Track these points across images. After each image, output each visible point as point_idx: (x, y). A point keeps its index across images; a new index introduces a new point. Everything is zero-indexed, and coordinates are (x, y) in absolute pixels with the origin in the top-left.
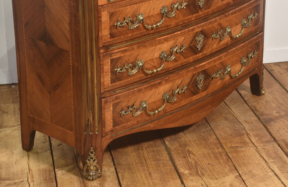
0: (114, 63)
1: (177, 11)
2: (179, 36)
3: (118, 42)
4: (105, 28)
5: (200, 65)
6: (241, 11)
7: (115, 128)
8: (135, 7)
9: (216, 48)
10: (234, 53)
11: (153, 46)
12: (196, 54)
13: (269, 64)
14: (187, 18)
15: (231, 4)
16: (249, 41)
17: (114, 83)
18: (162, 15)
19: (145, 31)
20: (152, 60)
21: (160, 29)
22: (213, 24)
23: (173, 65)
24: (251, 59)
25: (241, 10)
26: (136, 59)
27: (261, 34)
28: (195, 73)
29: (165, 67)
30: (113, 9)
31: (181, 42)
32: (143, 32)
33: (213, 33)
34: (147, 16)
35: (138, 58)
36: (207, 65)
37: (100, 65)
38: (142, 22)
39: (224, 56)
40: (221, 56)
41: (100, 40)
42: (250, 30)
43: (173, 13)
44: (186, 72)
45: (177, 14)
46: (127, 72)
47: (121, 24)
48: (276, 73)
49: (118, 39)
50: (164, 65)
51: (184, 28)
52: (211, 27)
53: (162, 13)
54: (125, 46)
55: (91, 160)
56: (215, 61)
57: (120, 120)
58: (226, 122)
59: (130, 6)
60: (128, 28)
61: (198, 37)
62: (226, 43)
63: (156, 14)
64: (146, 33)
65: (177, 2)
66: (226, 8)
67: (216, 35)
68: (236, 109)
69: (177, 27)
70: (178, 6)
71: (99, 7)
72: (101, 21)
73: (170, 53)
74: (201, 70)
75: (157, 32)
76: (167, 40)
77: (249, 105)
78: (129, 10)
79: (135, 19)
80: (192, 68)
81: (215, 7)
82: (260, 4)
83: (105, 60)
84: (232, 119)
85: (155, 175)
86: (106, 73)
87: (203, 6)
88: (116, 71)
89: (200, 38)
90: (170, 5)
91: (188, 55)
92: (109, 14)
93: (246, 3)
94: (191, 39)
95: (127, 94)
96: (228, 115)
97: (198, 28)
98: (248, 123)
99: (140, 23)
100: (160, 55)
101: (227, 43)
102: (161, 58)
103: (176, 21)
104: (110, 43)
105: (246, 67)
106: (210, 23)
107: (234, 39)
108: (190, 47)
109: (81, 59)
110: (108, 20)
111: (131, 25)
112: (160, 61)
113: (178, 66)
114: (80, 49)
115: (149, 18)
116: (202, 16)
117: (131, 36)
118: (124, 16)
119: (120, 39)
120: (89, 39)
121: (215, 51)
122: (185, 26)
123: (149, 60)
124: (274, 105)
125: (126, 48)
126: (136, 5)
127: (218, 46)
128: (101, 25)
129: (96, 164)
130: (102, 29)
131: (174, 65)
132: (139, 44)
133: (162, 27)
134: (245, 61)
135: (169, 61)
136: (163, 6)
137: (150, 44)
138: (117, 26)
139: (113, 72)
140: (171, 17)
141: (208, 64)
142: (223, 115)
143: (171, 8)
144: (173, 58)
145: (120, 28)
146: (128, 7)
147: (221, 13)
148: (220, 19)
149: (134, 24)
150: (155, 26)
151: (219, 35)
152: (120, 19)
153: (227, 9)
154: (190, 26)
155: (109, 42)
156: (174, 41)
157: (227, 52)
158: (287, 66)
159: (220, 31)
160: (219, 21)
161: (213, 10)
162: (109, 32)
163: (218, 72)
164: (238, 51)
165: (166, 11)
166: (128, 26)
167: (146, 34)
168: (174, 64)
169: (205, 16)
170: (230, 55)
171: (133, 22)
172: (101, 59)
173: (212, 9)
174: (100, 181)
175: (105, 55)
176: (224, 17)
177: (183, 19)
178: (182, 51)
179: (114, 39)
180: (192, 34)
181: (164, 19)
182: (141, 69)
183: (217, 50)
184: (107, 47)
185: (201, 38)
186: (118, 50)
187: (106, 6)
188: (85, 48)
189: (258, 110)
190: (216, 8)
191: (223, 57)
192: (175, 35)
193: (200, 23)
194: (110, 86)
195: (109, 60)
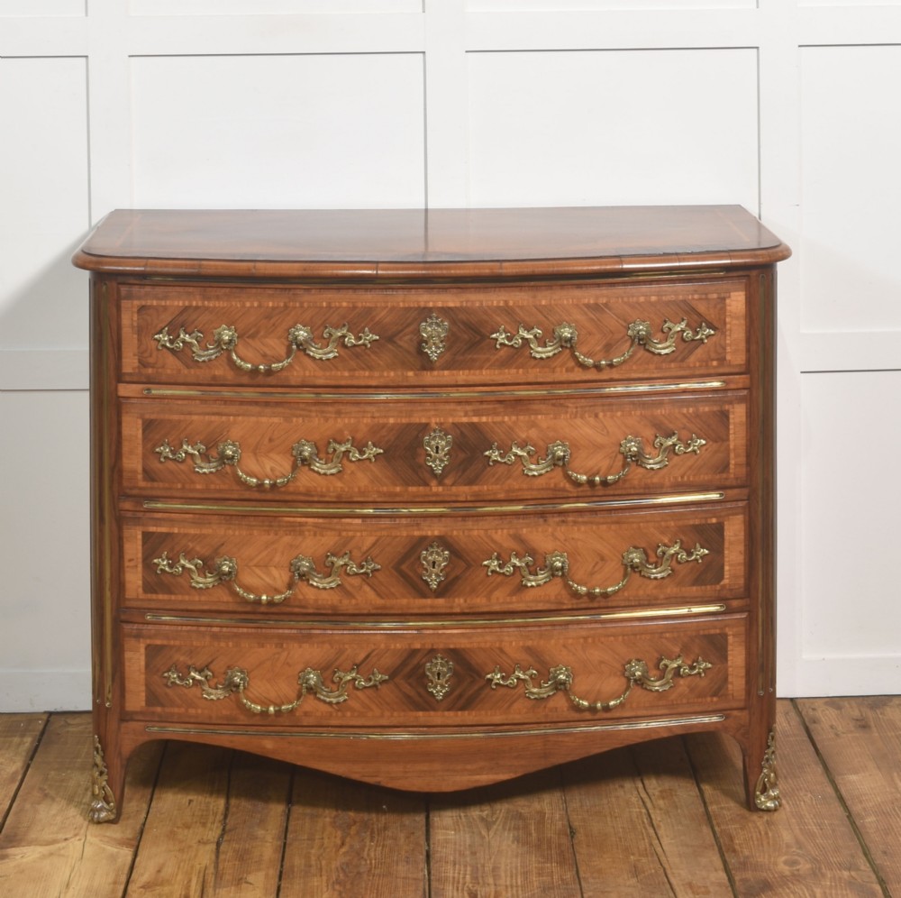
1: (346, 461)
2: (355, 530)
12: (423, 595)
13: (811, 700)
20: (264, 569)
23: (335, 601)
33: (490, 557)
38: (230, 462)
43: (332, 465)
45: (346, 470)
48: (823, 729)
52: (479, 536)
53: (295, 456)
58: (633, 881)
61: (427, 550)
65: (348, 440)
67: (501, 566)
68: (673, 841)
70: (348, 451)
73: (323, 566)
75: (283, 501)
77: (716, 828)
84: (651, 874)
87: (446, 471)
91: (393, 590)
94: (402, 550)
96: (644, 860)
98: (693, 892)
99: (225, 464)
100: (291, 564)
103: (346, 489)
105: (654, 694)
108: (398, 570)
116: (446, 498)
123: (257, 567)
124: (787, 837)
131: (341, 603)
135: (319, 588)
140: (327, 474)
142: (632, 857)
144: (335, 584)
149: (210, 463)
156: (338, 538)
158: (860, 711)
163: (514, 671)
168: (341, 600)
178: (367, 573)
185: (437, 557)
189: (737, 847)
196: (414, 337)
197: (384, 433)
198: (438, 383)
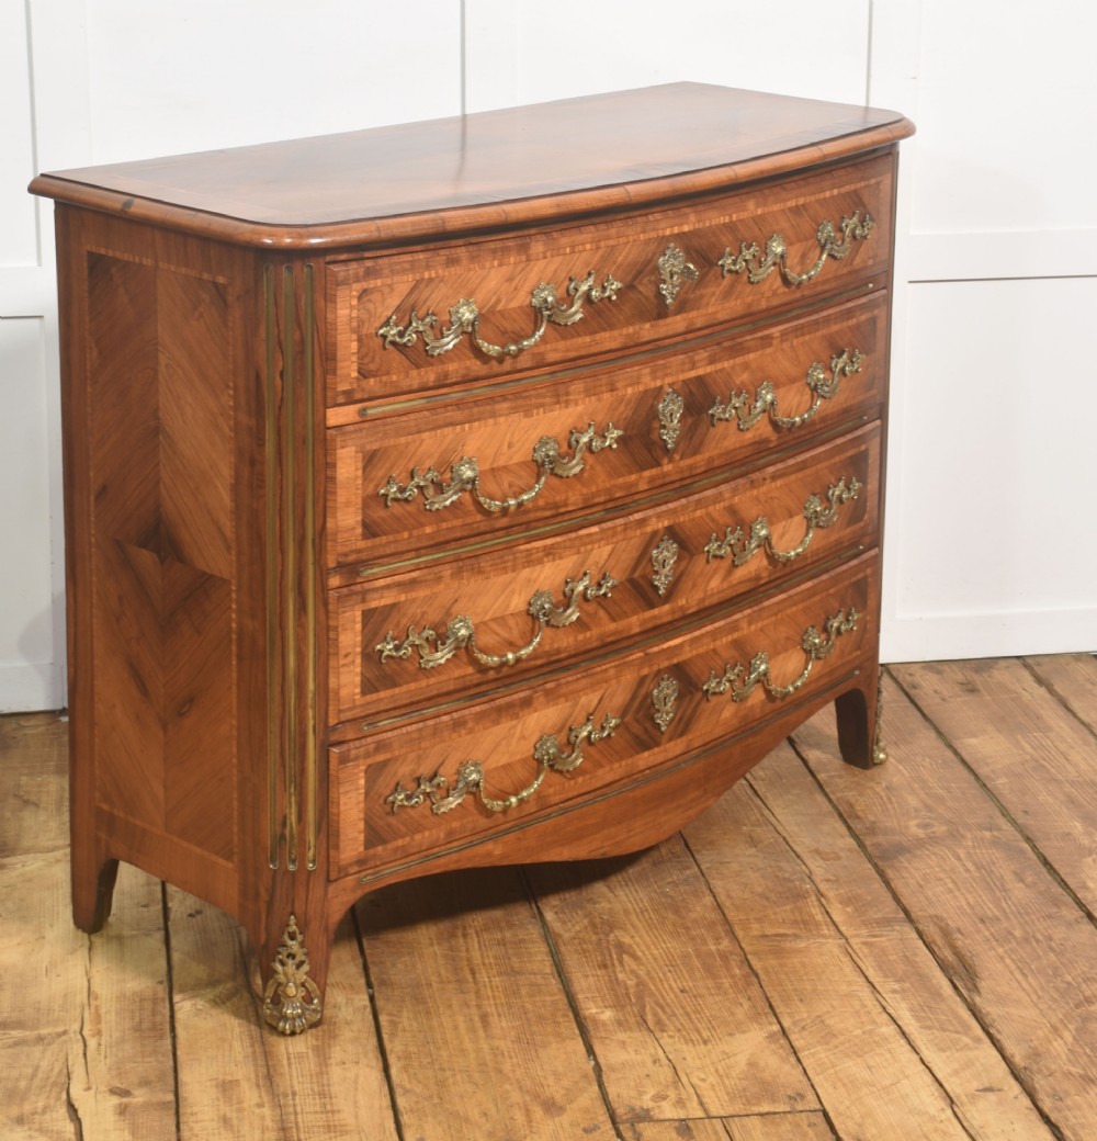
0: (374, 622)
1: (587, 454)
2: (592, 543)
3: (388, 552)
4: (348, 504)
5: (665, 646)
6: (802, 469)
7: (371, 851)
8: (451, 437)
9: (719, 592)
10: (779, 612)
11: (505, 570)
12: (652, 606)
13: (905, 666)
14: (621, 481)
15: (772, 445)
16: (832, 573)
17: (372, 692)
18: (538, 467)
19: (479, 517)
20: (501, 620)
21: (532, 516)
22: (711, 509)
23: (571, 639)
24: (840, 638)
25: (802, 466)
26: (448, 614)
27: (873, 552)
28: (645, 671)
29: (547, 648)
30: (376, 441)
31: (602, 562)
32: (472, 523)
33: (710, 540)
34: (487, 466)
35: (453, 610)
36: (687, 648)
37: (328, 629)
38: (469, 487)
39: (746, 619)
40: (738, 620)
41: (329, 544)
42: (834, 537)
43: (574, 462)
44: (616, 666)
45: (588, 467)
46: (417, 657)
47: (402, 490)
49: (389, 543)
50: (542, 638)
51: (610, 516)
52: (701, 517)
53: (536, 461)
54: (413, 568)
55: (290, 962)
56: (714, 635)
57: (389, 825)
58: (753, 851)
59: (433, 433)
60: (422, 507)
61: (658, 547)
62: (753, 574)
63: (517, 464)
64: (481, 524)
65: (590, 425)
66: (755, 457)
67: (720, 547)
68: (786, 811)
69: (588, 511)
70: (591, 440)
71: (329, 432)
72: (333, 479)
73: (562, 598)
74: (666, 664)
75: (521, 524)
76: (554, 554)
77: (831, 796)
78: (429, 445)
79: (448, 475)
80: (638, 655)
81: (716, 452)
82: (867, 450)
83: (345, 612)
84: (771, 843)
85: (501, 1024)
86: (346, 656)
87: (677, 443)
88: (381, 652)
89: (665, 553)
90: (567, 433)
91: (625, 608)
92: (360, 455)
93: (823, 444)
94: (635, 554)
95: (415, 735)
96: (759, 830)
97: (659, 516)
98: (823, 859)
99: (463, 490)
100: (530, 604)
101: (758, 578)
102: (532, 615)
103: (585, 491)
104: (364, 556)
105: (821, 662)
106: (699, 504)
107: (780, 565)
108: (631, 581)
109: (264, 609)
110: (357, 477)
111: (433, 497)
112: (530, 625)
113: (590, 647)
114: (264, 571)
115: (495, 477)
116: (674, 478)
117: (433, 533)
118: (411, 466)
119: (396, 541)
120: (294, 540)
121: (715, 600)
122: (617, 507)
123: (492, 620)
124: (913, 801)
125: (414, 574)
126: (451, 428)
127: (725, 585)
128: (335, 493)
129: (305, 977)
130: (338, 505)
131: (576, 639)
132: (461, 564)
133: (538, 509)
134: (817, 641)
135: (558, 627)
136: (542, 438)
137: (496, 565)
138: (386, 496)
139: (370, 657)
140: (568, 477)
141: (690, 645)
142: (744, 828)
143: (570, 446)
144: (574, 618)
145: (395, 504)
146: (425, 435)
147: (736, 471)
148: (735, 492)
149: (443, 493)
150: (512, 502)
151: (731, 545)
152: (399, 475)
153: (759, 459)
154: (631, 510)
155: (359, 551)
156: (576, 557)
157: (756, 608)
158: (963, 674)
159: (732, 532)
160: (731, 498)
161: (711, 459)
162: (359, 518)
163: (725, 673)
164: (795, 605)
165: (551, 453)
166: (424, 498)
167: (483, 529)
168: (576, 636)
169: (681, 479)
170: (767, 618)
171: (441, 485)
172: (331, 607)
173: (707, 455)
174: (317, 1040)
175: (347, 595)
176: (748, 486)
177: (608, 485)
178: (605, 595)
179: (377, 541)
180: (636, 539)
181: (545, 482)
182: (463, 650)
183: (724, 596)
184: (352, 569)
185: (667, 554)
186: (388, 581)
187: (351, 428)
188: (280, 568)
189: (860, 814)
190: (721, 455)
191: (744, 624)
192: (580, 537)
193: (666, 503)
194: (358, 703)
195: (358, 614)
196: (653, 278)
197: (622, 408)
198: (671, 333)
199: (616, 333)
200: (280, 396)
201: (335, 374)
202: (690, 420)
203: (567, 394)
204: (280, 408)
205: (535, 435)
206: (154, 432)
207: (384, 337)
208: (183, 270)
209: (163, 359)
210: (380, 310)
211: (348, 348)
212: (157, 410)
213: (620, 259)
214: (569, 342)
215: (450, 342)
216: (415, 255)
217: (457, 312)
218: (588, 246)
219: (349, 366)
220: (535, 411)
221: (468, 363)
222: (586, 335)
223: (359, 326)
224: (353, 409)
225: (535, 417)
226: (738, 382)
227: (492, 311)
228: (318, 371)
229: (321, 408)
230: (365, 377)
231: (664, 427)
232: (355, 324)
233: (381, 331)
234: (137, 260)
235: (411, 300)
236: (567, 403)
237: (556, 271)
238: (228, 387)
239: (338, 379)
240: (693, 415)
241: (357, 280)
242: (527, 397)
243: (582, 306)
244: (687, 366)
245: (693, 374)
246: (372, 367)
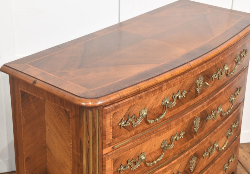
1: (175, 142)
2: (175, 165)
6: (226, 124)
8: (138, 148)
10: (219, 163)
14: (183, 145)
15: (220, 121)
16: (230, 147)
18: (162, 150)
19: (146, 168)
21: (160, 163)
22: (205, 144)
24: (231, 163)
27: (239, 136)
30: (117, 156)
31: (178, 169)
32: (143, 170)
33: (205, 153)
34: (148, 153)
38: (144, 161)
40: (209, 169)
42: (232, 138)
43: (172, 145)
45: (175, 145)
47: (125, 168)
51: (180, 155)
52: (203, 147)
53: (162, 148)
59: (134, 148)
60: (130, 170)
61: (192, 160)
63: (156, 150)
64: (146, 170)
65: (176, 133)
67: (207, 154)
69: (174, 156)
70: (176, 138)
71: (103, 156)
72: (105, 170)
75: (157, 166)
76: (165, 171)
78: (132, 153)
79: (137, 159)
82: (240, 112)
87: (198, 131)
90: (170, 137)
92: (113, 161)
94: (186, 164)
97: (192, 151)
99: (141, 162)
101: (214, 156)
103: (174, 151)
106: (202, 144)
108: (185, 171)
110: (111, 167)
111: (133, 166)
115: (150, 155)
116: (197, 139)
118: (127, 160)
121: (204, 167)
122: (182, 153)
126: (139, 146)
127: (207, 162)
128: (105, 173)
133: (161, 160)
134: (227, 168)
136: (163, 141)
138: (120, 171)
140: (170, 149)
143: (171, 140)
145: (123, 172)
146: (131, 150)
147: (211, 131)
148: (211, 137)
149: (136, 165)
150: (155, 162)
151: (209, 152)
152: (124, 163)
154: (185, 152)
156: (171, 170)
157: (213, 165)
159: (210, 148)
160: (210, 139)
164: (222, 160)
165: (166, 145)
166: (131, 168)
170: (216, 166)
171: (136, 163)
173: (205, 130)
176: (214, 134)
177: (180, 148)
180: (187, 159)
181: (164, 154)
183: (206, 165)
185: (194, 161)
187: (110, 154)
190: (208, 129)
192: (172, 164)
193: (194, 146)
196: (195, 87)
197: (185, 126)
198: (198, 100)
199: (184, 105)
200: (88, 148)
201: (106, 140)
202: (201, 123)
203: (171, 126)
204: (88, 151)
205: (161, 141)
206: (45, 148)
207: (120, 125)
208: (54, 104)
209: (47, 128)
210: (119, 117)
211: (109, 131)
212: (46, 141)
213: (187, 84)
214: (172, 112)
215: (139, 122)
216: (130, 98)
217: (142, 113)
218: (178, 83)
219: (110, 136)
220: (162, 134)
221: (144, 126)
222: (176, 108)
223: (113, 124)
224: (111, 147)
225: (162, 135)
226: (214, 108)
227: (151, 109)
228: (100, 139)
229: (101, 150)
230: (114, 138)
231: (195, 127)
232: (112, 124)
233: (120, 124)
234: (38, 97)
235: (128, 112)
236: (171, 129)
237: (169, 93)
238: (70, 141)
239: (107, 141)
240: (202, 121)
241: (113, 110)
242: (160, 131)
243: (176, 101)
244: (201, 108)
245: (203, 110)
246: (117, 135)
